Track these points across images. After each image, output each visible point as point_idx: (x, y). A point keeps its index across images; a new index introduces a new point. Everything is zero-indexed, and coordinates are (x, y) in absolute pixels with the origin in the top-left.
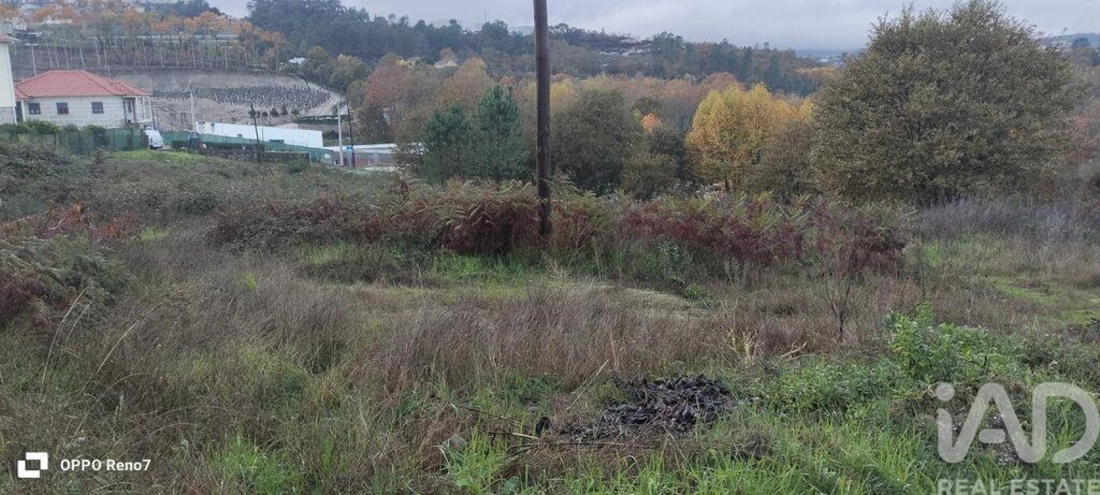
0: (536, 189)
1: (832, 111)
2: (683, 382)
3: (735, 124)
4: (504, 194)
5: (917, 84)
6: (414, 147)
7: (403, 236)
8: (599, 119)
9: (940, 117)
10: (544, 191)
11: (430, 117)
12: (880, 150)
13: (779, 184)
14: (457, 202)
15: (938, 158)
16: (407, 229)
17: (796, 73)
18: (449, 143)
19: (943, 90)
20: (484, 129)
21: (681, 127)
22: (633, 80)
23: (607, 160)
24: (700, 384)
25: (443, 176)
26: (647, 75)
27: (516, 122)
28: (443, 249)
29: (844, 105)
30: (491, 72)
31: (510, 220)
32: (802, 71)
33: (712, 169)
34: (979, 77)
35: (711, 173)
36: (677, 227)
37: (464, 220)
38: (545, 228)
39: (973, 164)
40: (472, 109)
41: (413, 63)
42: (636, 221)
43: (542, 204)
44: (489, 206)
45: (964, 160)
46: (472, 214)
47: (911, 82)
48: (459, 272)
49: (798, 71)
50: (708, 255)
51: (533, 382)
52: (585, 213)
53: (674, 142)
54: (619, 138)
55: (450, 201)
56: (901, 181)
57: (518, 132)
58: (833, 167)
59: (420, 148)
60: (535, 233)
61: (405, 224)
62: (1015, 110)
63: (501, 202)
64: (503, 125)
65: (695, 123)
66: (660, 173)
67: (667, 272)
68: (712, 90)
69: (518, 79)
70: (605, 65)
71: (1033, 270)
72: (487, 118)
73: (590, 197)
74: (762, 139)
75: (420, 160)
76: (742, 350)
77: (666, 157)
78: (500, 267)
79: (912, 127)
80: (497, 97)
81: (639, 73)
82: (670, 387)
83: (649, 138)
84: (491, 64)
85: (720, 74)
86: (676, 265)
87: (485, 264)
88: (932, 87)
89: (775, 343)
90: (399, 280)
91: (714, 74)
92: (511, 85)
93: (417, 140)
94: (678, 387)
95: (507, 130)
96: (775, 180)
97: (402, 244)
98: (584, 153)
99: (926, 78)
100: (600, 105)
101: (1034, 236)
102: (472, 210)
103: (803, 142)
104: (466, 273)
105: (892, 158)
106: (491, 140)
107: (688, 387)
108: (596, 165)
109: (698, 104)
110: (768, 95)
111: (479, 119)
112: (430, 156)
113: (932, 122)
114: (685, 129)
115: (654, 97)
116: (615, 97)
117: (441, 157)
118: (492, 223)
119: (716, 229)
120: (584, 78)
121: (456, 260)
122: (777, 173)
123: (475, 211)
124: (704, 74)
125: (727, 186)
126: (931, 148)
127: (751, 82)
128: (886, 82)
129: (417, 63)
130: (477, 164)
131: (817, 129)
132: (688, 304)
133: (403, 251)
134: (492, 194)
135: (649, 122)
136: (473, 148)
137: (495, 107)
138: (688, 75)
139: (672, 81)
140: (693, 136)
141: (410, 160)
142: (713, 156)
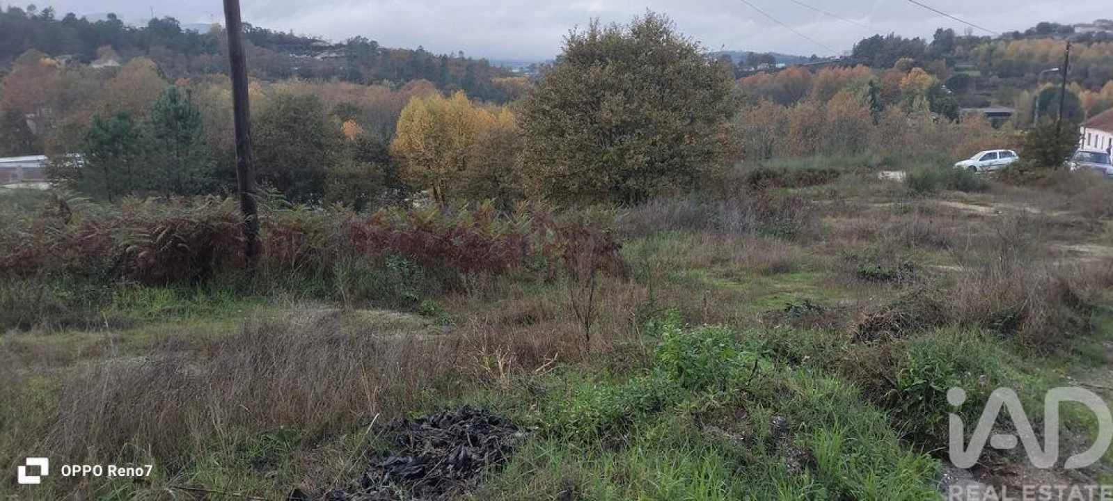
0: (238, 203)
1: (534, 119)
2: (448, 417)
3: (439, 131)
4: (200, 211)
5: (608, 94)
6: (70, 159)
7: (68, 268)
8: (296, 125)
9: (629, 124)
10: (248, 207)
11: (89, 124)
12: (579, 155)
13: (486, 190)
14: (139, 224)
15: (629, 163)
16: (73, 259)
17: (491, 82)
18: (116, 153)
19: (629, 100)
20: (160, 137)
21: (384, 134)
22: (328, 85)
23: (307, 169)
24: (467, 417)
25: (114, 191)
26: (343, 79)
27: (198, 129)
28: (124, 281)
29: (544, 112)
30: (163, 73)
31: (209, 242)
32: (498, 80)
33: (419, 177)
34: (658, 88)
35: (419, 180)
36: (404, 239)
37: (150, 245)
38: (253, 249)
39: (657, 167)
40: (143, 114)
41: (63, 62)
42: (359, 235)
43: (247, 221)
44: (182, 226)
45: (651, 163)
46: (160, 236)
47: (602, 92)
48: (148, 307)
49: (493, 80)
50: (438, 267)
51: (267, 439)
52: (301, 230)
53: (379, 150)
54: (319, 146)
55: (130, 223)
56: (599, 184)
57: (201, 139)
58: (538, 172)
59: (79, 160)
60: (241, 254)
61: (70, 252)
62: (689, 117)
63: (195, 221)
64: (183, 132)
65: (398, 130)
66: (369, 182)
67: (399, 288)
68: (413, 97)
69: (196, 81)
70: (296, 68)
71: (724, 262)
72: (163, 125)
73: (304, 211)
74: (466, 146)
75: (79, 174)
76: (494, 367)
77: (372, 165)
78: (200, 297)
79: (604, 134)
80: (174, 101)
81: (335, 77)
82: (434, 425)
83: (352, 145)
84: (162, 64)
85: (419, 81)
86: (408, 281)
87: (181, 295)
88: (620, 97)
89: (527, 357)
90: (67, 324)
91: (413, 81)
92: (190, 88)
93: (74, 151)
94: (444, 423)
95: (187, 138)
96: (482, 186)
97: (67, 277)
98: (281, 161)
99: (615, 89)
100: (296, 111)
101: (718, 229)
102: (159, 233)
103: (505, 148)
104: (157, 308)
105: (590, 163)
106: (169, 149)
107: (454, 422)
108: (296, 175)
109: (400, 111)
110: (468, 103)
111: (153, 126)
112: (92, 168)
113: (622, 129)
114: (387, 136)
115: (353, 104)
116: (311, 103)
117: (106, 169)
118: (186, 246)
119: (446, 239)
120: (274, 82)
121: (143, 294)
122: (483, 180)
123: (164, 233)
124: (402, 80)
125: (435, 192)
126: (622, 153)
127: (450, 90)
128: (580, 92)
129: (68, 62)
130: (153, 176)
131: (521, 136)
132: (427, 322)
133: (69, 287)
134: (184, 212)
135: (350, 129)
136: (146, 158)
137: (172, 113)
138: (386, 81)
139: (371, 87)
140: (398, 143)
141: (66, 173)
142: (419, 164)
